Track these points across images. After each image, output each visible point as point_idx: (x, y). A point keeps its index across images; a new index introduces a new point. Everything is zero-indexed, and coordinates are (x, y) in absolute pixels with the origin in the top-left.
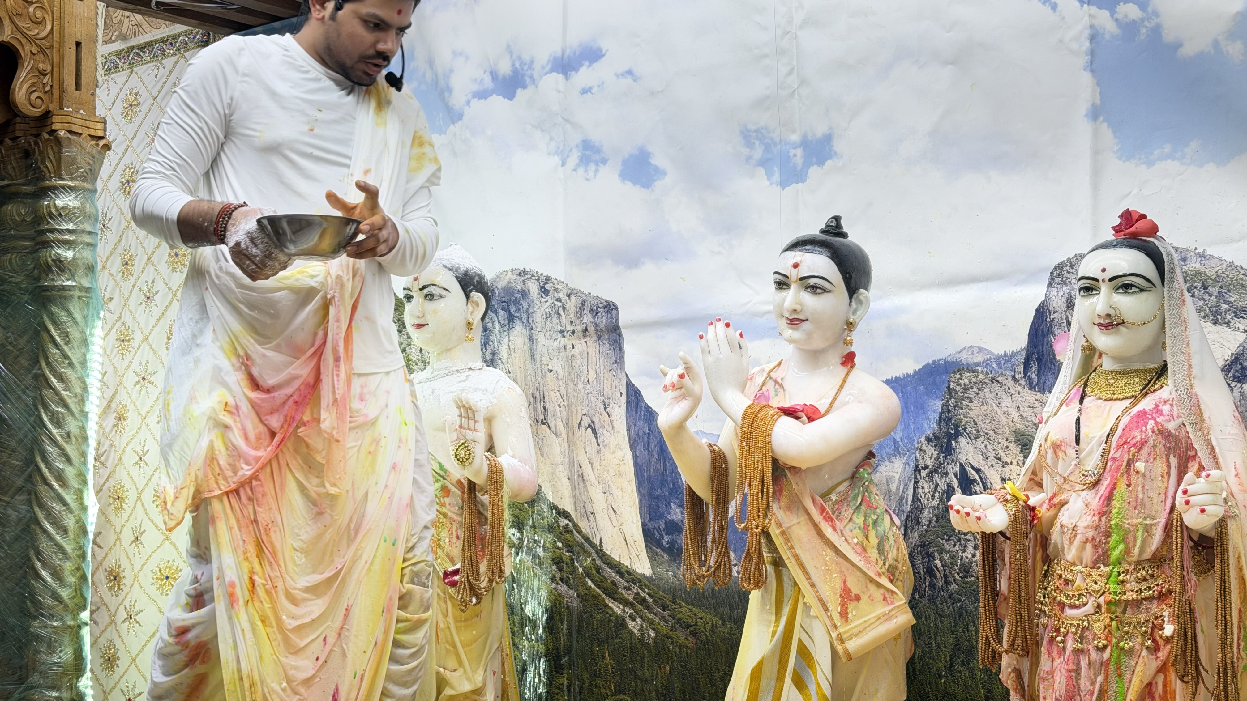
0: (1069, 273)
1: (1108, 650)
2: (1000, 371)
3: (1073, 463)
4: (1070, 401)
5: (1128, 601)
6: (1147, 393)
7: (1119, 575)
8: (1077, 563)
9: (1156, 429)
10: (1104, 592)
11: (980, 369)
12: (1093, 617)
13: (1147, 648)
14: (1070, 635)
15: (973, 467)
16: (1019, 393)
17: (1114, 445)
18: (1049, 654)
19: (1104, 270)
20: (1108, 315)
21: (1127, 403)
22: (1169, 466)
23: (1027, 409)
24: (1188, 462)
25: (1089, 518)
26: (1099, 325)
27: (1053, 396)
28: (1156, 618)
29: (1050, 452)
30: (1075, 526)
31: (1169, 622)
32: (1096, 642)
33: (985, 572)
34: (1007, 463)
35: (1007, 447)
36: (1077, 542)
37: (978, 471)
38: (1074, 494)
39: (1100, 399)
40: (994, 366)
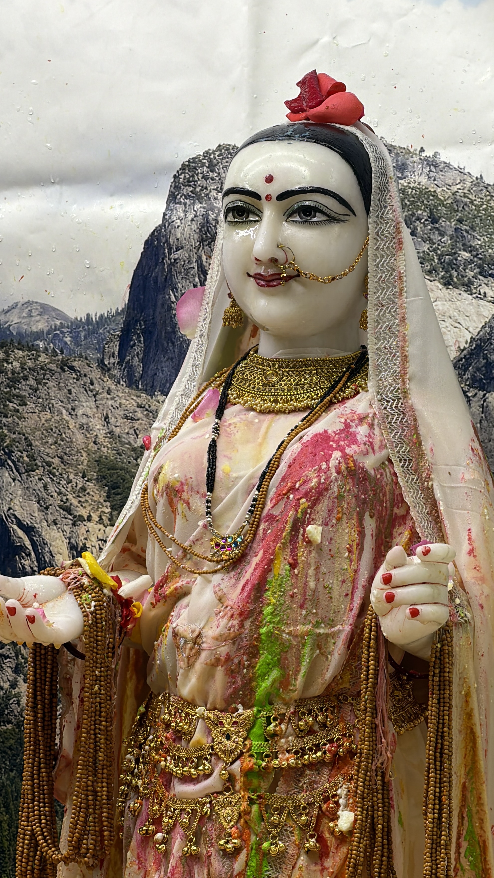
0: (205, 178)
1: (243, 856)
2: (78, 350)
3: (201, 523)
4: (200, 413)
5: (281, 769)
6: (331, 403)
7: (269, 723)
8: (198, 702)
9: (343, 467)
10: (242, 753)
11: (41, 345)
12: (221, 798)
13: (308, 852)
14: (179, 830)
15: (20, 524)
16: (109, 392)
17: (272, 492)
18: (140, 863)
19: (269, 179)
20: (274, 261)
21: (296, 419)
22: (361, 534)
23: (121, 421)
24: (394, 527)
25: (223, 622)
26: (257, 277)
27: (171, 402)
28: (326, 800)
29: (162, 501)
30: (199, 635)
31: (346, 806)
32: (222, 842)
33: (35, 716)
34: (81, 518)
35: (83, 489)
36: (199, 666)
37: (29, 530)
38: (199, 579)
39: (253, 410)
40: (68, 339)
